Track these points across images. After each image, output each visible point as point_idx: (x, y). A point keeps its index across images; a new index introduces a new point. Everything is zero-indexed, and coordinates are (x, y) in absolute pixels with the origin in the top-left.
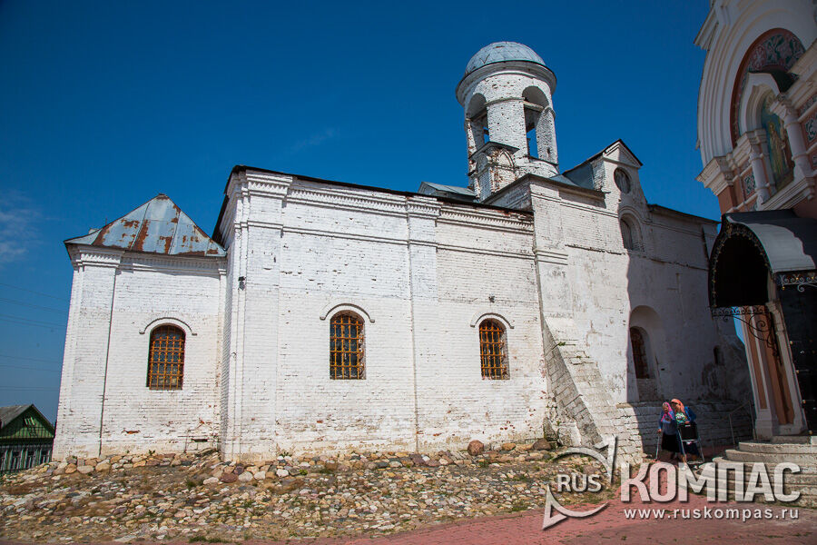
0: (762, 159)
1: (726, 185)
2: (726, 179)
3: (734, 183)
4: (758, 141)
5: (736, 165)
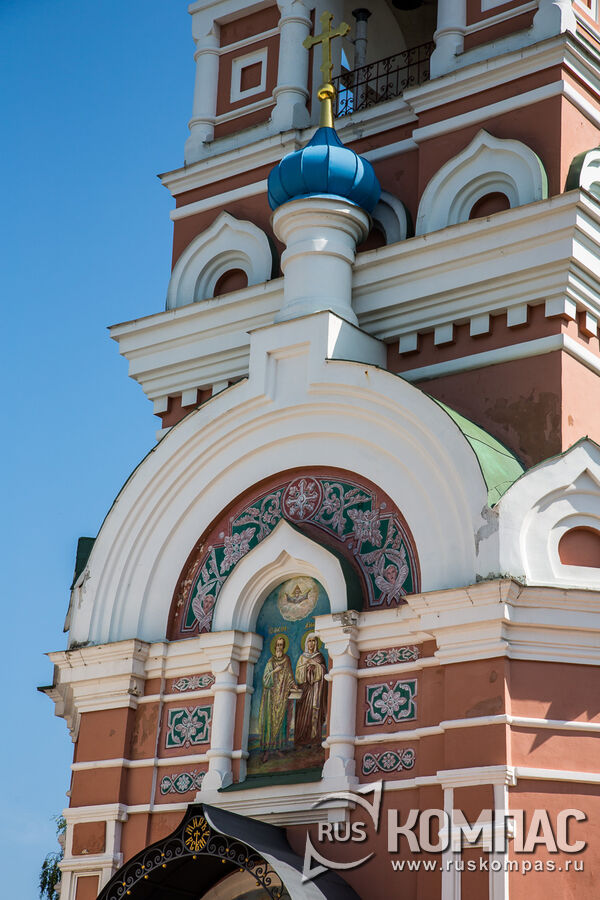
0: (239, 695)
1: (125, 702)
2: (130, 691)
3: (144, 706)
4: (246, 657)
5: (164, 672)
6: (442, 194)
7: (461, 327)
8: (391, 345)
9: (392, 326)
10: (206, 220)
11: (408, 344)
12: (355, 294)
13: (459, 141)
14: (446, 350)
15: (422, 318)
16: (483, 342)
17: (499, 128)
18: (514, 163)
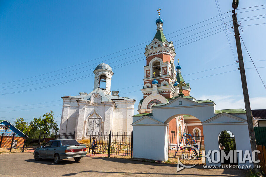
6: (162, 83)
7: (164, 91)
8: (159, 92)
9: (159, 91)
10: (146, 83)
11: (160, 92)
12: (157, 89)
13: (163, 80)
14: (163, 93)
15: (161, 91)
16: (165, 93)
17: (165, 80)
18: (167, 82)
